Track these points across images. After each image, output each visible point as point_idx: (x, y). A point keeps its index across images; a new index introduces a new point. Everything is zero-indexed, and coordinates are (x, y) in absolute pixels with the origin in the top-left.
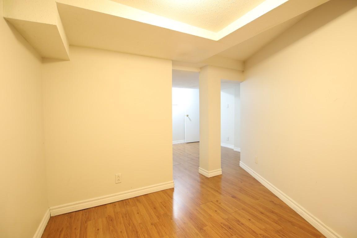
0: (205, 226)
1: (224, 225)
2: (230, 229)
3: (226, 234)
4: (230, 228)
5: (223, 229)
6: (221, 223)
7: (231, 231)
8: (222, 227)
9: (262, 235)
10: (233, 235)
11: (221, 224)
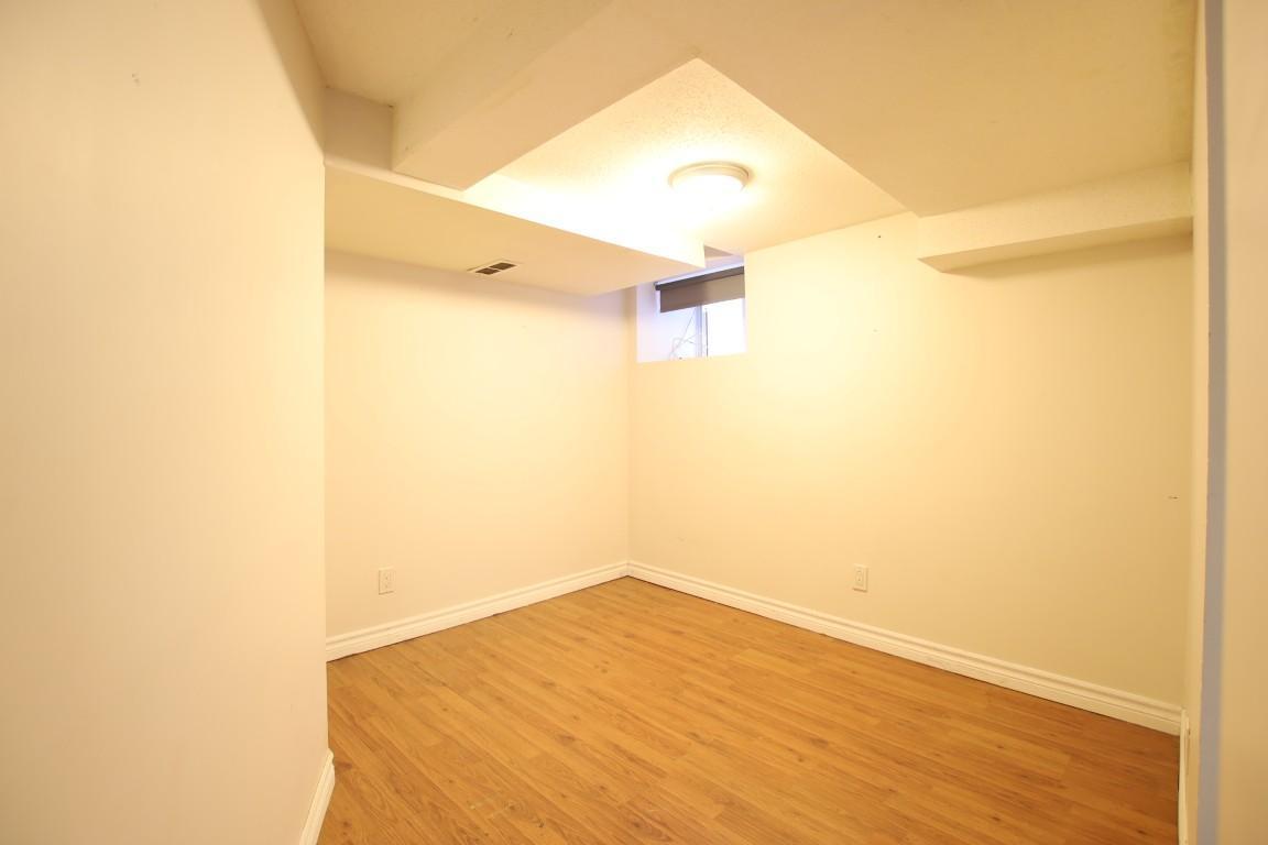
0: (721, 815)
1: (660, 834)
2: (638, 820)
3: (650, 803)
4: (637, 825)
5: (657, 818)
6: (669, 839)
7: (631, 817)
8: (664, 825)
9: (535, 819)
10: (628, 806)
11: (670, 835)
